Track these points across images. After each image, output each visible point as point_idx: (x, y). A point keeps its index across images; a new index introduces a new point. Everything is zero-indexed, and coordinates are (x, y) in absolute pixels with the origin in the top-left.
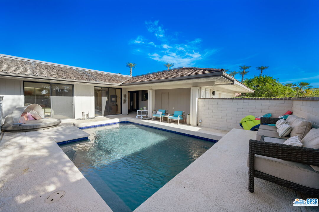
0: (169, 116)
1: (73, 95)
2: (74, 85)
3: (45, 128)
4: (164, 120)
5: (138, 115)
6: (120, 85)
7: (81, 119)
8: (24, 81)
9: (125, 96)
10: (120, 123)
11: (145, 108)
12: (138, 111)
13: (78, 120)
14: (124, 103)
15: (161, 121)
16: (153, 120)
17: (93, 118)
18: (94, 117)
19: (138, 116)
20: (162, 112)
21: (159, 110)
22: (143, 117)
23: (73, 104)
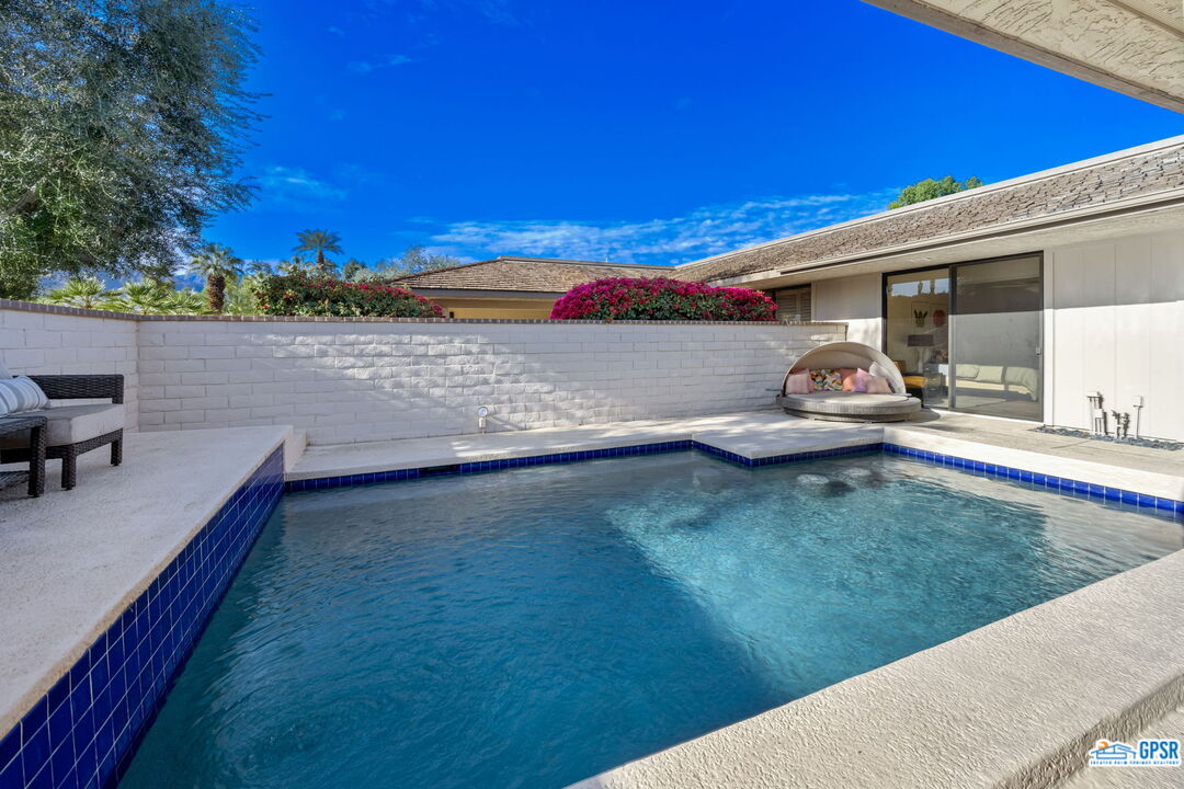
1: (1037, 305)
2: (1042, 252)
7: (1076, 433)
13: (1053, 431)
23: (1038, 351)
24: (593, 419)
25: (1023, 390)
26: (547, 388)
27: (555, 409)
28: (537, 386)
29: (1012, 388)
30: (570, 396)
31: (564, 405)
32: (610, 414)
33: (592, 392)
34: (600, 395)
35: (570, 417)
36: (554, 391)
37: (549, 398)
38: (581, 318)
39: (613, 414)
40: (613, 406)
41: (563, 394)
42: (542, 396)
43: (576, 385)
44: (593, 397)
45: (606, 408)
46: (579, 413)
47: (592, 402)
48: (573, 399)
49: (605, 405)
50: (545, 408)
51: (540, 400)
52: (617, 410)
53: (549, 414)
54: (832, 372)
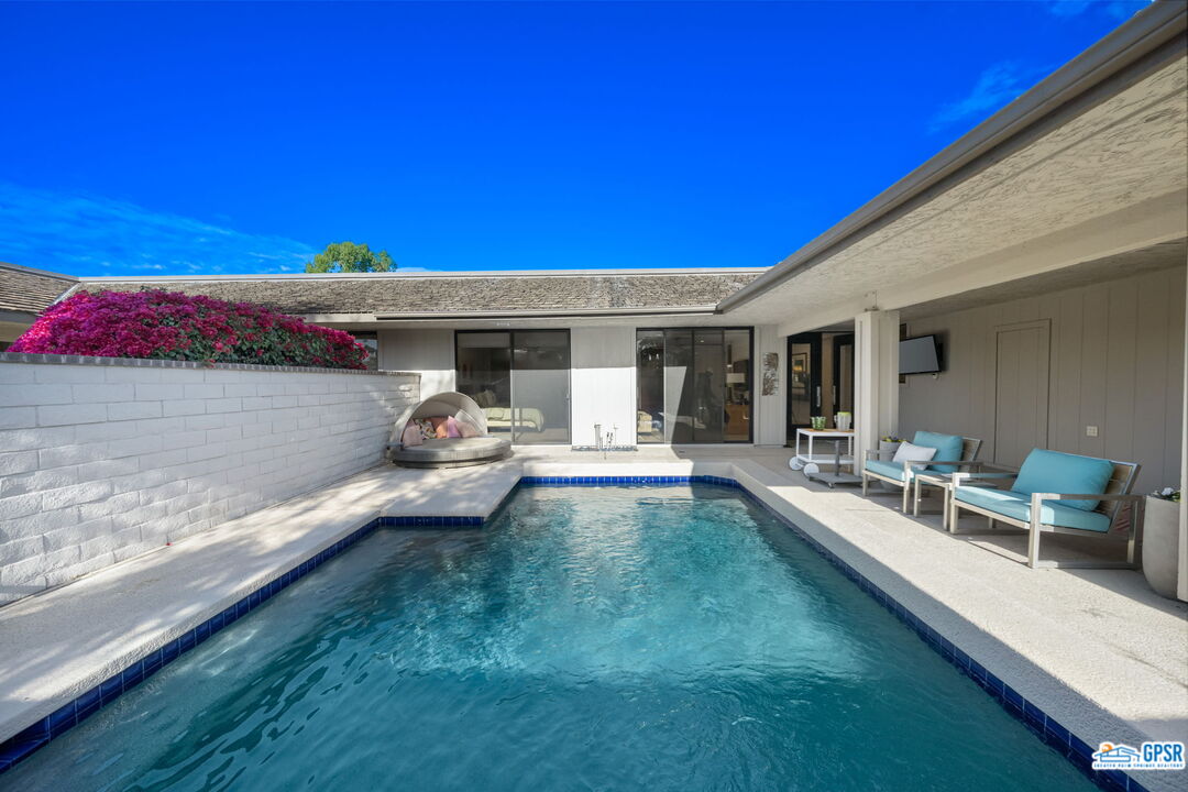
0: (963, 482)
1: (565, 364)
2: (569, 330)
3: (451, 465)
4: (930, 504)
5: (798, 456)
6: (713, 308)
7: (589, 449)
8: (457, 332)
9: (772, 360)
10: (695, 481)
11: (842, 417)
12: (801, 435)
13: (581, 449)
14: (766, 392)
15: (910, 512)
16: (868, 496)
17: (632, 449)
18: (634, 444)
19: (800, 461)
20: (934, 450)
21: (919, 436)
22: (822, 468)
23: (568, 397)
24: (186, 529)
25: (532, 425)
26: (94, 490)
27: (114, 528)
28: (72, 492)
29: (525, 424)
30: (142, 499)
31: (129, 518)
32: (213, 512)
33: (183, 483)
34: (194, 486)
35: (144, 535)
36: (112, 494)
37: (99, 511)
38: (157, 356)
39: (217, 512)
40: (216, 500)
41: (130, 496)
42: (83, 510)
43: (154, 475)
44: (185, 491)
45: (206, 505)
46: (162, 525)
47: (182, 501)
48: (149, 501)
49: (205, 499)
50: (90, 530)
51: (80, 519)
52: (222, 504)
53: (104, 541)
54: (424, 421)
